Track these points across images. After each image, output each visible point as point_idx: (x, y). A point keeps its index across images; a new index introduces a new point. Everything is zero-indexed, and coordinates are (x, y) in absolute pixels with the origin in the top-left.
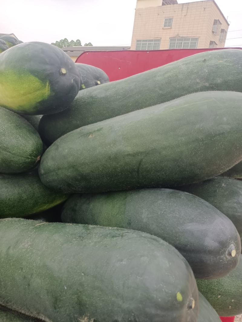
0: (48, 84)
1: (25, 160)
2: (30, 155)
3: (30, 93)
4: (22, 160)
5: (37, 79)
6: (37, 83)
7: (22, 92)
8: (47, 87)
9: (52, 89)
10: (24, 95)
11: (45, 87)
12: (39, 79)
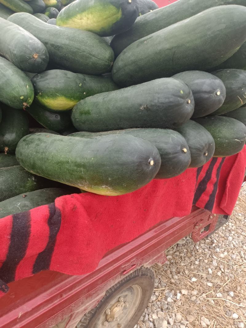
0: (120, 10)
1: (105, 63)
2: (108, 60)
3: (110, 17)
4: (103, 63)
5: (115, 7)
6: (114, 10)
7: (105, 17)
8: (120, 12)
9: (123, 14)
10: (106, 19)
11: (119, 12)
12: (116, 7)
